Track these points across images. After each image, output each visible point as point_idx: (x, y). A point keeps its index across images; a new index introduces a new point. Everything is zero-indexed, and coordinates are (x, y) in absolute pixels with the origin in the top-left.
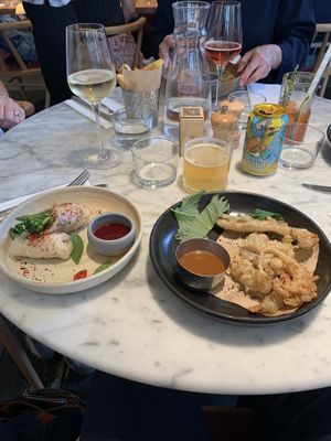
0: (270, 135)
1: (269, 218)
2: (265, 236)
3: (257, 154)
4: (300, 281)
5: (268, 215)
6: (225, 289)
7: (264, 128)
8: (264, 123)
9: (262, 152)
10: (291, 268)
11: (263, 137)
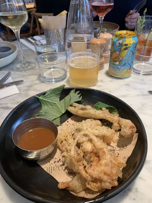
0: (126, 49)
1: (104, 109)
2: (99, 122)
3: (117, 63)
4: (103, 168)
5: (104, 106)
6: (52, 161)
7: (121, 45)
8: (121, 41)
9: (120, 61)
10: (101, 154)
11: (120, 51)
